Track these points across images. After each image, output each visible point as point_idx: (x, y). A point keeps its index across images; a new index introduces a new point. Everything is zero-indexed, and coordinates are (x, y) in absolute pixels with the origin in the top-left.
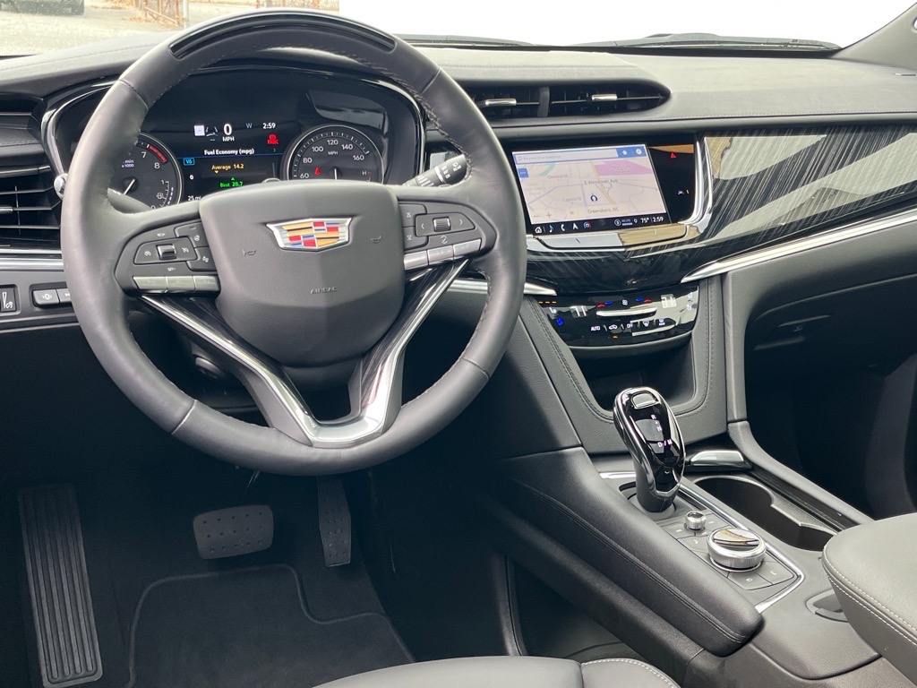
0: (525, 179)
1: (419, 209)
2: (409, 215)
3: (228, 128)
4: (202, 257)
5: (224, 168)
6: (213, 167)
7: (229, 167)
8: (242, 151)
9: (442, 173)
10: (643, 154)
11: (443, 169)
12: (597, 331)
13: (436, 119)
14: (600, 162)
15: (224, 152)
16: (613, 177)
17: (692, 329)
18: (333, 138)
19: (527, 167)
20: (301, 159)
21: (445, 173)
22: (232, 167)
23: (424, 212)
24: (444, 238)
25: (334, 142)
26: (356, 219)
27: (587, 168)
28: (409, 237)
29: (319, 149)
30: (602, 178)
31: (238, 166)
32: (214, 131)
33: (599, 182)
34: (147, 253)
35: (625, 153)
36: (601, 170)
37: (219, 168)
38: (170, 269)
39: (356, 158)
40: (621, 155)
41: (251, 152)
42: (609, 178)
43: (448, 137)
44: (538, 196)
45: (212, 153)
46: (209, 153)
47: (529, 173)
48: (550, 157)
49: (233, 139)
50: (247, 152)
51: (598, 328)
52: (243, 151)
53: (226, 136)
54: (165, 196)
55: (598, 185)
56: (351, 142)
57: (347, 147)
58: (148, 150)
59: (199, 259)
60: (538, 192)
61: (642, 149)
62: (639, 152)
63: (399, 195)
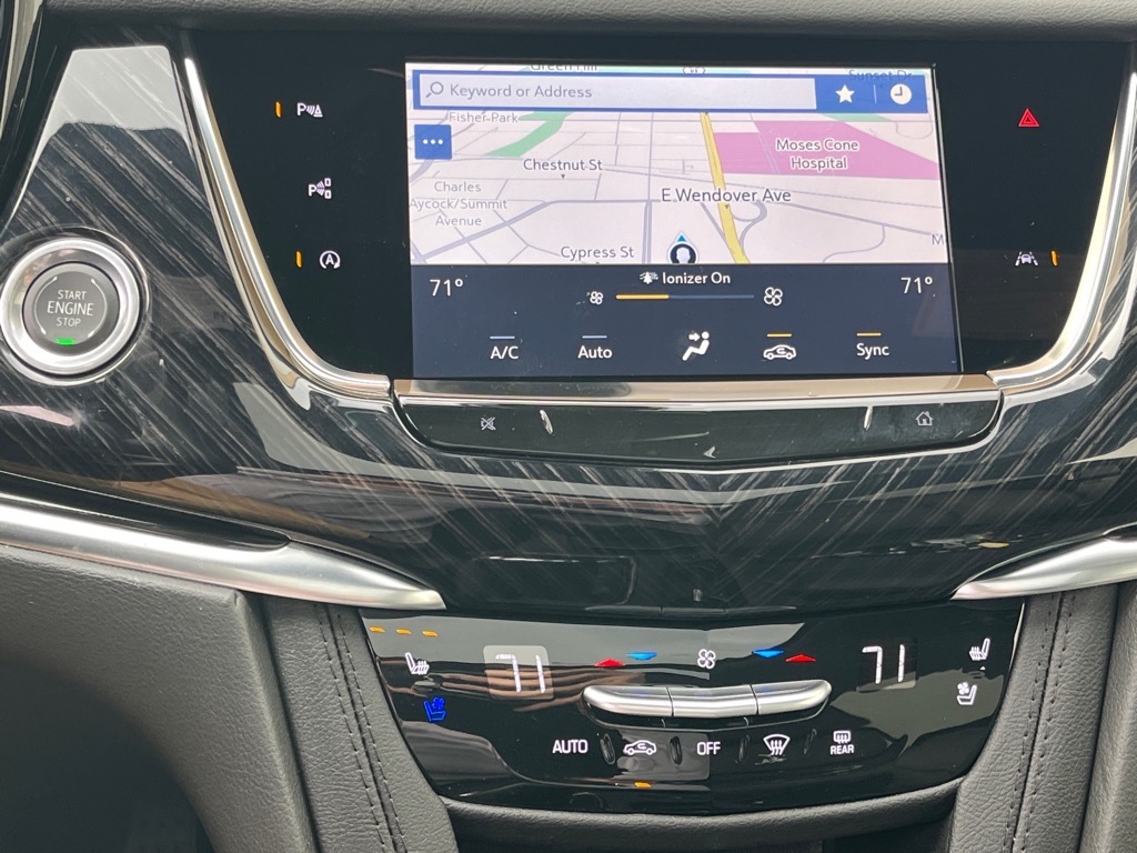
0: (437, 165)
10: (916, 105)
12: (574, 756)
14: (744, 125)
16: (777, 182)
17: (965, 772)
19: (456, 122)
27: (687, 143)
30: (737, 181)
33: (717, 196)
35: (845, 94)
36: (734, 153)
40: (827, 101)
42: (757, 182)
44: (468, 231)
47: (456, 144)
48: (551, 92)
51: (578, 745)
55: (711, 205)
60: (471, 215)
61: (916, 85)
62: (901, 94)
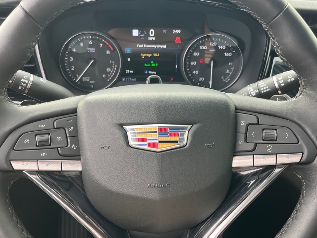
1: (253, 119)
2: (243, 123)
3: (152, 32)
4: (71, 145)
5: (148, 55)
6: (142, 55)
7: (151, 55)
8: (159, 46)
9: (278, 81)
11: (280, 79)
13: (278, 47)
15: (148, 46)
20: (192, 53)
21: (280, 82)
22: (153, 55)
23: (256, 122)
24: (270, 148)
25: (214, 44)
26: (195, 127)
28: (241, 142)
29: (204, 48)
31: (156, 55)
32: (144, 33)
34: (27, 141)
37: (145, 55)
38: (42, 155)
39: (226, 54)
41: (164, 47)
43: (287, 62)
45: (142, 46)
46: (140, 46)
49: (154, 38)
50: (161, 47)
53: (150, 37)
54: (111, 70)
56: (225, 45)
57: (222, 47)
58: (103, 43)
59: (69, 146)
63: (237, 104)
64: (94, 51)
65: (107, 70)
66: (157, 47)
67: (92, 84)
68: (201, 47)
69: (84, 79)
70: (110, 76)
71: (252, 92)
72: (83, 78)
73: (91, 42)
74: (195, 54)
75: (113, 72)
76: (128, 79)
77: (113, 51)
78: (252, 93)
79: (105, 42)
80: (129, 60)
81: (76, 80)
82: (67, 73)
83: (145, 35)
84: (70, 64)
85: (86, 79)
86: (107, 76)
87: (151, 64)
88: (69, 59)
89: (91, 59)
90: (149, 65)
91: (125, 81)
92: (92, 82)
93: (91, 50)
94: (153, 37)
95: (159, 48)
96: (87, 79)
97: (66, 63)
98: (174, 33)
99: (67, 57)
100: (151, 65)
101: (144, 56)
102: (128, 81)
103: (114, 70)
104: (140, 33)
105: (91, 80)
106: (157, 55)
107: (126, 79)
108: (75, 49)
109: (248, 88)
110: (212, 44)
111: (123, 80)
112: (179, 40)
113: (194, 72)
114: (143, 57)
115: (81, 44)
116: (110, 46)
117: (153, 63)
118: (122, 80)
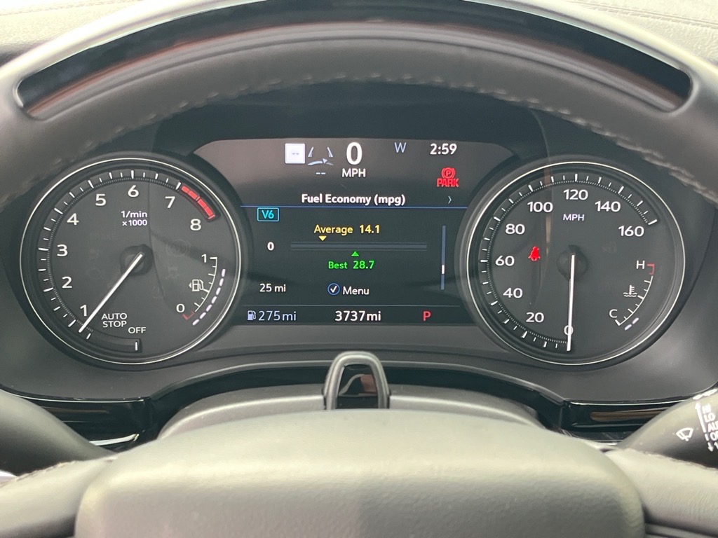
3: (354, 149)
5: (339, 230)
6: (317, 229)
7: (350, 230)
8: (379, 199)
15: (341, 200)
18: (579, 186)
20: (501, 226)
22: (357, 230)
25: (580, 194)
29: (543, 207)
31: (368, 229)
32: (326, 155)
37: (328, 230)
39: (625, 231)
41: (399, 201)
45: (316, 199)
46: (311, 200)
49: (363, 173)
50: (389, 200)
52: (382, 199)
53: (349, 166)
54: (207, 287)
56: (619, 198)
57: (607, 206)
58: (179, 193)
64: (144, 223)
65: (192, 285)
66: (372, 201)
67: (138, 337)
68: (532, 206)
69: (109, 321)
70: (203, 309)
71: (711, 422)
72: (104, 316)
73: (133, 191)
74: (511, 229)
75: (213, 294)
76: (267, 315)
77: (213, 220)
78: (710, 428)
79: (185, 189)
80: (271, 246)
81: (77, 326)
82: (45, 303)
83: (329, 159)
84: (59, 268)
85: (115, 319)
86: (190, 308)
87: (351, 262)
88: (54, 250)
89: (134, 250)
90: (344, 266)
91: (255, 322)
92: (136, 330)
93: (132, 219)
94: (357, 166)
95: (381, 204)
96: (117, 320)
97: (44, 265)
98: (432, 153)
99: (45, 245)
100: (351, 265)
101: (325, 234)
102: (266, 322)
103: (216, 285)
104: (310, 155)
105: (131, 322)
106: (373, 228)
107: (258, 315)
108: (75, 215)
109: (698, 406)
110: (571, 194)
111: (250, 317)
112: (452, 176)
113: (508, 293)
114: (323, 238)
115: (98, 199)
116: (201, 202)
117: (359, 259)
118: (244, 321)
